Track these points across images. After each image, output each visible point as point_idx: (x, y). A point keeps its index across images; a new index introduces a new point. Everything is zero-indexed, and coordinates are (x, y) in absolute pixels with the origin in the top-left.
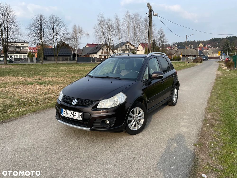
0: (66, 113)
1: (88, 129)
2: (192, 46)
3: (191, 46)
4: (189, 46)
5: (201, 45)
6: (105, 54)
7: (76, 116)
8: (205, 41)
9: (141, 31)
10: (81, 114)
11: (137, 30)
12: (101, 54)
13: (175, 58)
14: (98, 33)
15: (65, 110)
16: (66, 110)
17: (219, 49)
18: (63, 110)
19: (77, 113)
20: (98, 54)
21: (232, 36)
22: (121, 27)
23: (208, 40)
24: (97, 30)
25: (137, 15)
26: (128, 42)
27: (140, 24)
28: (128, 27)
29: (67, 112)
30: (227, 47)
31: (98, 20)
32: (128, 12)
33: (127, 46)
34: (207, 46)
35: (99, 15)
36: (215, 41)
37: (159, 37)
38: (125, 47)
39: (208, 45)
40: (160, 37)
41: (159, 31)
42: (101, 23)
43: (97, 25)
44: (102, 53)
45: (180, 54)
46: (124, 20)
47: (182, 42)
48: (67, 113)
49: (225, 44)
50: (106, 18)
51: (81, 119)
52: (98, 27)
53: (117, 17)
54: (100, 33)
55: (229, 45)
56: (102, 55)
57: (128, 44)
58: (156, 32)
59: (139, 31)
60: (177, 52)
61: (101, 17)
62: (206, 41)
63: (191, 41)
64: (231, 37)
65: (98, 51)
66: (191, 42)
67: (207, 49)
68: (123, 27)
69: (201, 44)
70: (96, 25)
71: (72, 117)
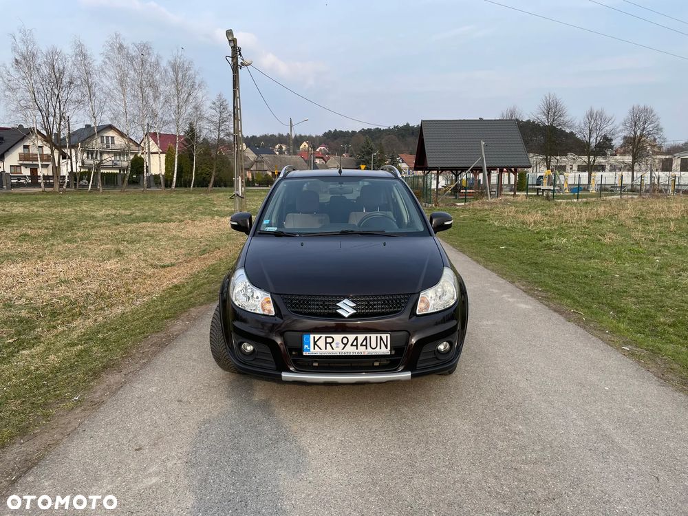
0: (326, 343)
1: (408, 374)
2: (284, 148)
3: (281, 148)
4: (277, 147)
5: (304, 145)
6: (44, 163)
7: (366, 345)
8: (314, 136)
9: (162, 98)
10: (384, 336)
11: (149, 92)
12: (21, 162)
13: (260, 179)
14: (13, 90)
15: (317, 336)
16: (324, 336)
17: (353, 158)
18: (312, 336)
19: (368, 336)
20: (6, 160)
21: (373, 127)
22: (95, 79)
23: (321, 134)
24: (9, 81)
25: (145, 49)
26: (110, 127)
27: (157, 77)
28: (122, 82)
29: (329, 340)
30: (369, 153)
31: (14, 49)
32: (117, 36)
33: (107, 137)
34: (320, 150)
35: (18, 36)
36: (336, 139)
37: (216, 119)
38: (102, 142)
39: (322, 148)
40: (218, 118)
41: (214, 103)
42: (25, 61)
43: (9, 66)
44: (23, 157)
45: (266, 167)
46: (107, 60)
47: (258, 136)
48: (330, 343)
49: (364, 148)
50: (42, 47)
51: (385, 351)
52: (12, 71)
53: (80, 45)
54: (23, 94)
55: (372, 150)
56: (22, 165)
57: (111, 134)
58: (209, 104)
59: (156, 98)
60: (258, 163)
61: (24, 42)
62: (317, 137)
63: (279, 135)
64: (371, 129)
65: (8, 150)
66: (281, 136)
67: (322, 158)
68: (106, 82)
69: (305, 143)
70: (4, 65)
71: (350, 350)
